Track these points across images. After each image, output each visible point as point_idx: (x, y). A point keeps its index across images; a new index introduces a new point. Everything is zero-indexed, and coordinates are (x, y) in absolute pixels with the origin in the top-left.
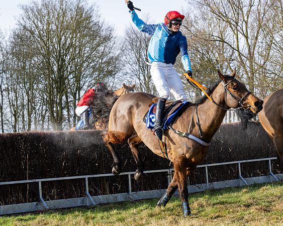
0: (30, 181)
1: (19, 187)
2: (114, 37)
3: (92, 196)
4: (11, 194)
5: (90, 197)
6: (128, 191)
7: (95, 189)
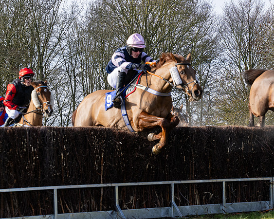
0: (105, 185)
1: (92, 192)
2: (211, 15)
3: (178, 206)
4: (82, 200)
5: (176, 206)
6: (221, 202)
7: (182, 198)
